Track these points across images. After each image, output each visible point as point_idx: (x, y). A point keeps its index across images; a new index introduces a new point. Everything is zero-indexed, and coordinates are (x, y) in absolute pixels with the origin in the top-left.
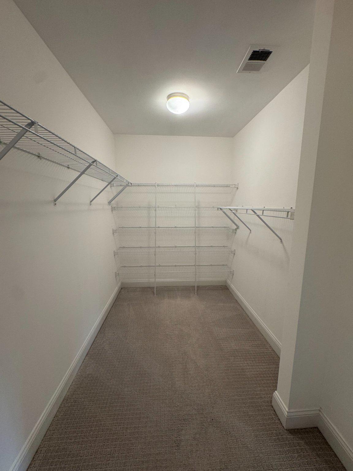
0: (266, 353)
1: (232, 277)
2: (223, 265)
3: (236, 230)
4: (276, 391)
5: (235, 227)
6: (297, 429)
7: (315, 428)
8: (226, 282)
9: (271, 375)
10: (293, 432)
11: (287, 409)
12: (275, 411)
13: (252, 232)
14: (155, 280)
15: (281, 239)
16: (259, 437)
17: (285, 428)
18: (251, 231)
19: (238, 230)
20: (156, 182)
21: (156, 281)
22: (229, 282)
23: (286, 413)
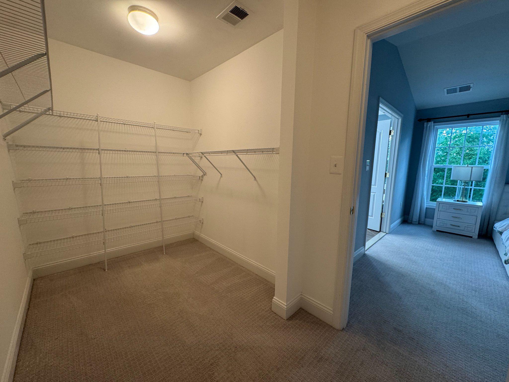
0: (253, 278)
1: (202, 227)
2: (189, 217)
3: (202, 176)
4: (274, 297)
5: (202, 174)
6: (292, 316)
7: (300, 308)
8: (193, 234)
9: (262, 292)
10: (290, 318)
11: (286, 304)
12: (275, 313)
13: (223, 175)
14: (105, 251)
15: (255, 178)
16: (273, 335)
17: (286, 319)
18: (221, 175)
19: (205, 177)
20: (98, 114)
21: (107, 252)
22: (197, 233)
23: (285, 307)
